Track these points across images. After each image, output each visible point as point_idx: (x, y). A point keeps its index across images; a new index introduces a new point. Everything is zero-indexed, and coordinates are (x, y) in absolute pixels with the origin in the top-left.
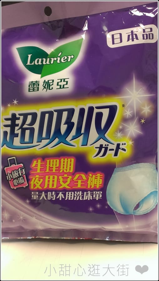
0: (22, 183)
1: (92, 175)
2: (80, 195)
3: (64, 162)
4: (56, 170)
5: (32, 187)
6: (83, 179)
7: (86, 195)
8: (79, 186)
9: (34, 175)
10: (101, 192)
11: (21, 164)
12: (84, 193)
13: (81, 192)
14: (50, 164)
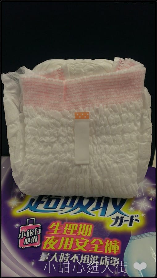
0: (35, 242)
1: (109, 241)
2: (96, 259)
3: (82, 227)
5: (44, 247)
7: (103, 260)
8: (96, 250)
9: (50, 235)
11: (39, 224)
13: (97, 256)
14: (68, 228)
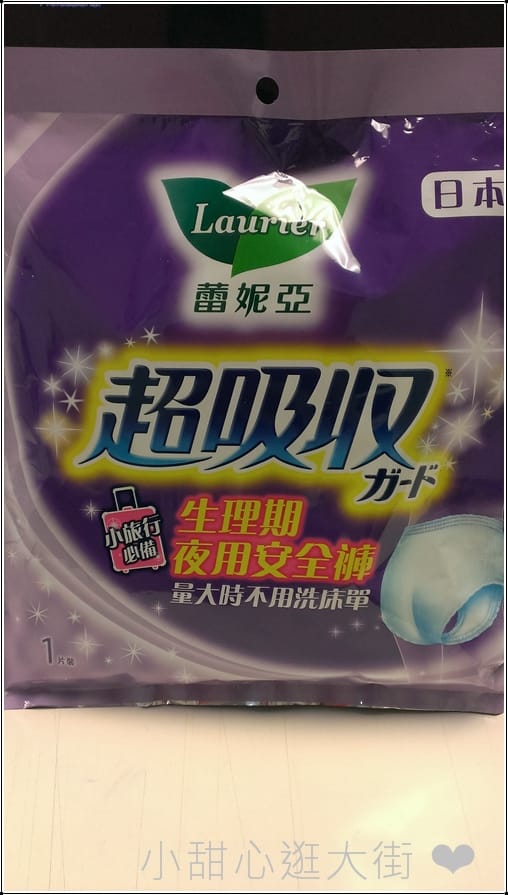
0: (150, 557)
1: (349, 548)
2: (311, 596)
3: (274, 509)
4: (249, 529)
5: (178, 570)
6: (323, 557)
7: (327, 598)
8: (310, 574)
9: (187, 538)
10: (368, 592)
11: (150, 507)
12: (322, 592)
13: (313, 589)
14: (233, 512)
